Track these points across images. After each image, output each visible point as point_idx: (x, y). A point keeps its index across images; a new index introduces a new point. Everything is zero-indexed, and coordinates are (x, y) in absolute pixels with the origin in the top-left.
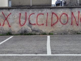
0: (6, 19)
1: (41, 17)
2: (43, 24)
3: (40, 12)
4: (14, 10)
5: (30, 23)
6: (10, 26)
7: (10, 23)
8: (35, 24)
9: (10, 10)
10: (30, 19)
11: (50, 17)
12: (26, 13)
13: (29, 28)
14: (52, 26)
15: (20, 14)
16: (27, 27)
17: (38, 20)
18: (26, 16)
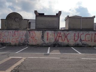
0: (66, 37)
1: (88, 36)
2: (89, 41)
3: (87, 33)
4: (71, 32)
5: (81, 40)
6: (68, 41)
7: (68, 40)
8: (84, 40)
9: (69, 32)
10: (81, 37)
11: (93, 36)
12: (78, 34)
13: (80, 43)
14: (95, 41)
15: (75, 34)
16: (79, 42)
17: (86, 38)
18: (78, 35)
